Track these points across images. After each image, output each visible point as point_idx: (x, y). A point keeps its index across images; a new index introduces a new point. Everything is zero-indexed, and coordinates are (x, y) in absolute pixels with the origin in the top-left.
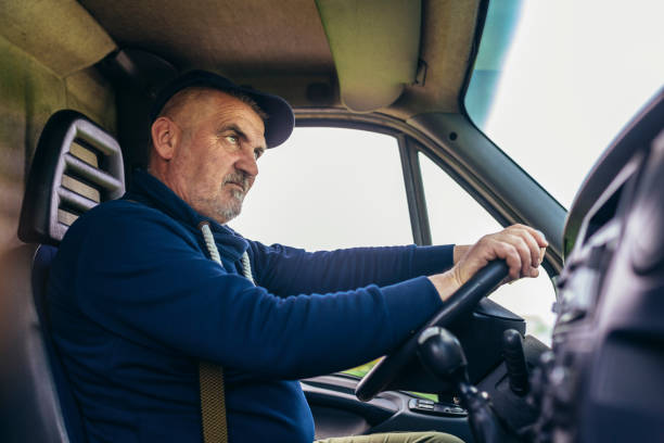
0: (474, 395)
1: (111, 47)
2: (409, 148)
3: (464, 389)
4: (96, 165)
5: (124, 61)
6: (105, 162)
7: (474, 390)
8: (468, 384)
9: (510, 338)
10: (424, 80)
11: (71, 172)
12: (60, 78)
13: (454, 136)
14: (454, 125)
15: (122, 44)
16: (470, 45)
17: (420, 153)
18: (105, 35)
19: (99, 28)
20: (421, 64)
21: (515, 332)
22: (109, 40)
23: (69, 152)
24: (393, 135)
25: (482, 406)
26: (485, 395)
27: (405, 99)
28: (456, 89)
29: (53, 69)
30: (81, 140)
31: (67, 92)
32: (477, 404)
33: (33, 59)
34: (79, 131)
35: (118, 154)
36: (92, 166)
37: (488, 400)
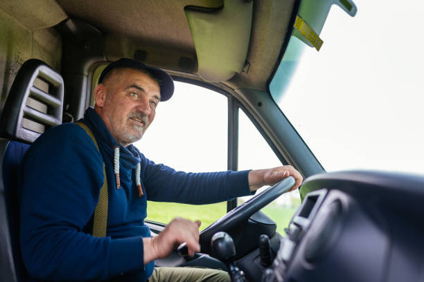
0: (236, 272)
1: (64, 17)
2: (234, 105)
3: (232, 269)
4: (47, 91)
5: (71, 25)
6: (53, 90)
7: (237, 269)
8: (234, 266)
9: (263, 240)
10: (248, 70)
11: (33, 96)
12: (30, 31)
13: (260, 104)
14: (262, 98)
15: (71, 16)
16: (275, 62)
17: (240, 109)
18: (61, 11)
19: (58, 6)
20: (247, 63)
21: (266, 236)
22: (64, 13)
23: (33, 85)
24: (226, 95)
25: (239, 278)
26: (242, 273)
27: (235, 78)
28: (265, 79)
29: (26, 26)
30: (41, 77)
31: (33, 40)
32: (237, 277)
33: (15, 20)
34: (40, 72)
35: (61, 85)
36: (45, 93)
37: (243, 276)
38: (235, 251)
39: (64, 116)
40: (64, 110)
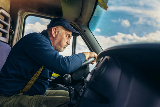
3: (70, 87)
4: (4, 20)
7: (72, 87)
9: (82, 78)
10: (81, 18)
13: (85, 31)
20: (81, 15)
30: (1, 14)
32: (72, 90)
34: (1, 12)
35: (9, 18)
36: (3, 20)
37: (74, 90)
38: (71, 81)
39: (10, 31)
40: (10, 28)
